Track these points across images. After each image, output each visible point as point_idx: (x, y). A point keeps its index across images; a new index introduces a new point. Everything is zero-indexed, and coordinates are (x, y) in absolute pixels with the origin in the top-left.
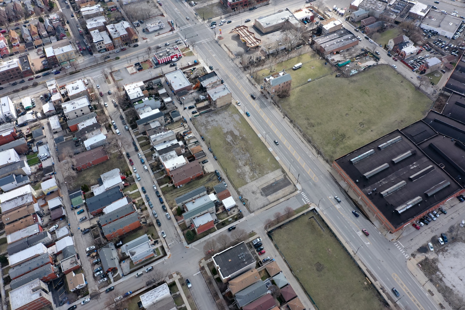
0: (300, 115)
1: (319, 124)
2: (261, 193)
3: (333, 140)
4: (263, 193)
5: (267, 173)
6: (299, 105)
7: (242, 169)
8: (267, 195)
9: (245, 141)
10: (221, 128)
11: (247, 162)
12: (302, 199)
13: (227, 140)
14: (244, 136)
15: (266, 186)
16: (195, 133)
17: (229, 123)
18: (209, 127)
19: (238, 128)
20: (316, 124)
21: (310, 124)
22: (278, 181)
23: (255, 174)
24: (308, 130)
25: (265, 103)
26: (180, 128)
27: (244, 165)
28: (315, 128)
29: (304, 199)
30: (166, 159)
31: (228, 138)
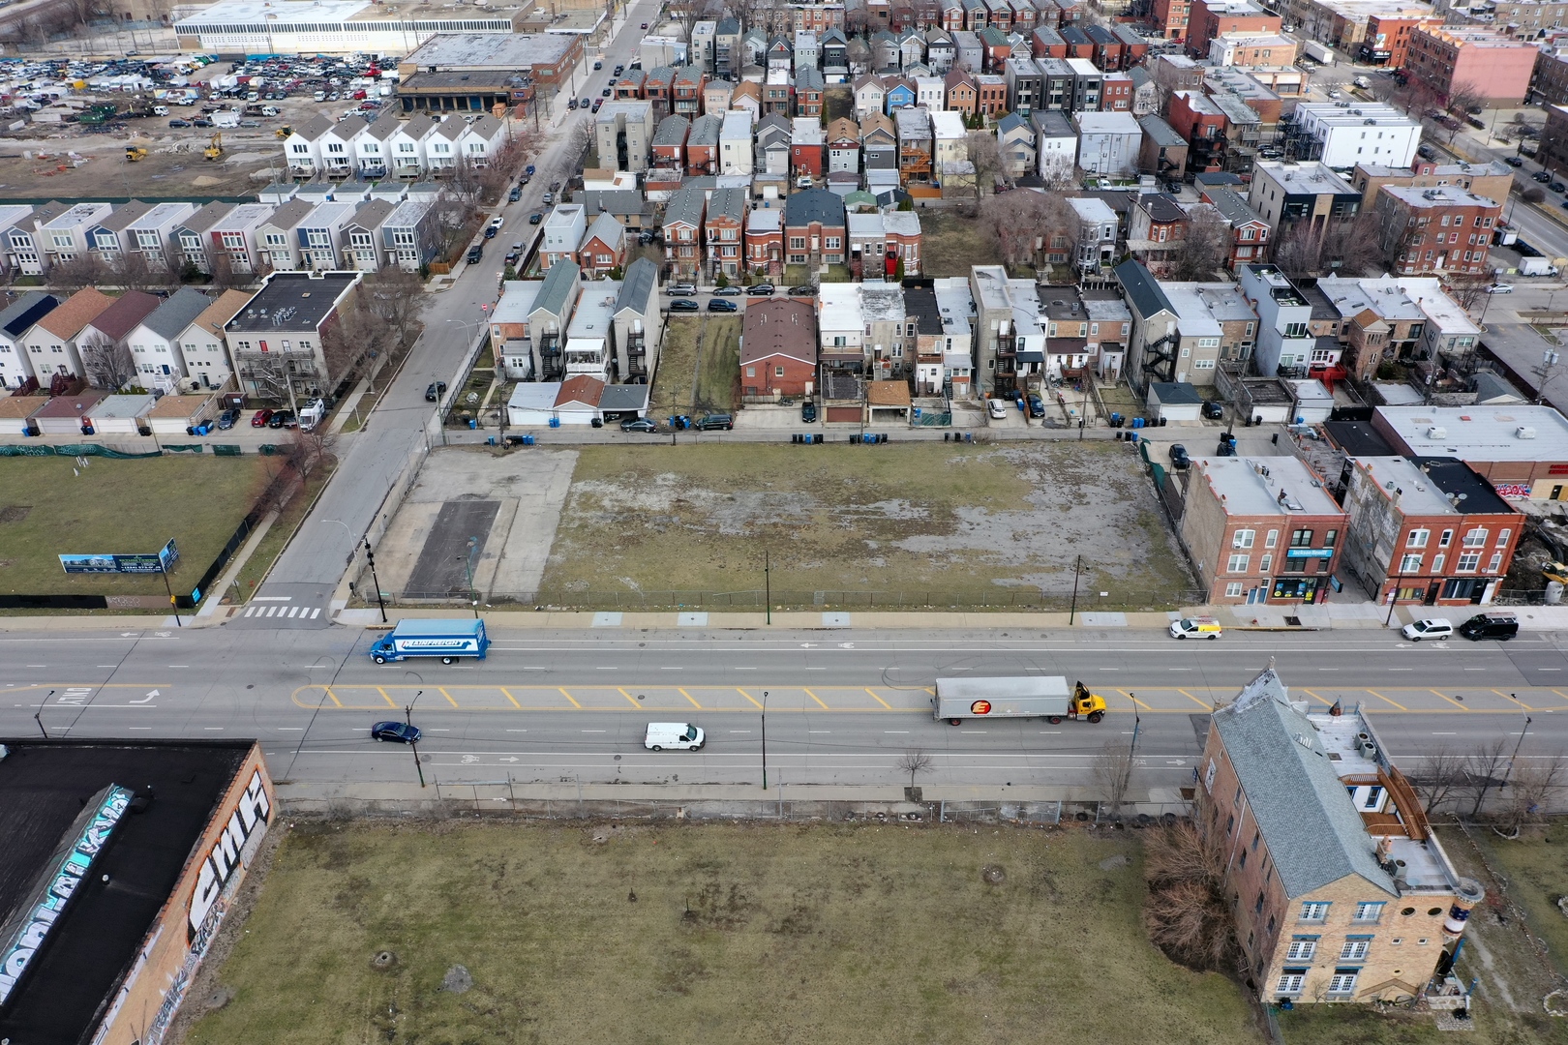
0: (871, 895)
1: (680, 977)
3: (443, 964)
4: (473, 500)
5: (556, 548)
6: (1001, 959)
8: (450, 505)
9: (839, 552)
10: (1001, 506)
11: (693, 513)
12: (288, 599)
13: (896, 501)
14: (880, 562)
15: (493, 519)
17: (1022, 544)
18: (1033, 474)
19: (954, 559)
20: (696, 949)
21: (733, 908)
22: (476, 560)
23: (600, 514)
24: (680, 859)
27: (679, 501)
28: (662, 918)
29: (280, 605)
31: (907, 505)
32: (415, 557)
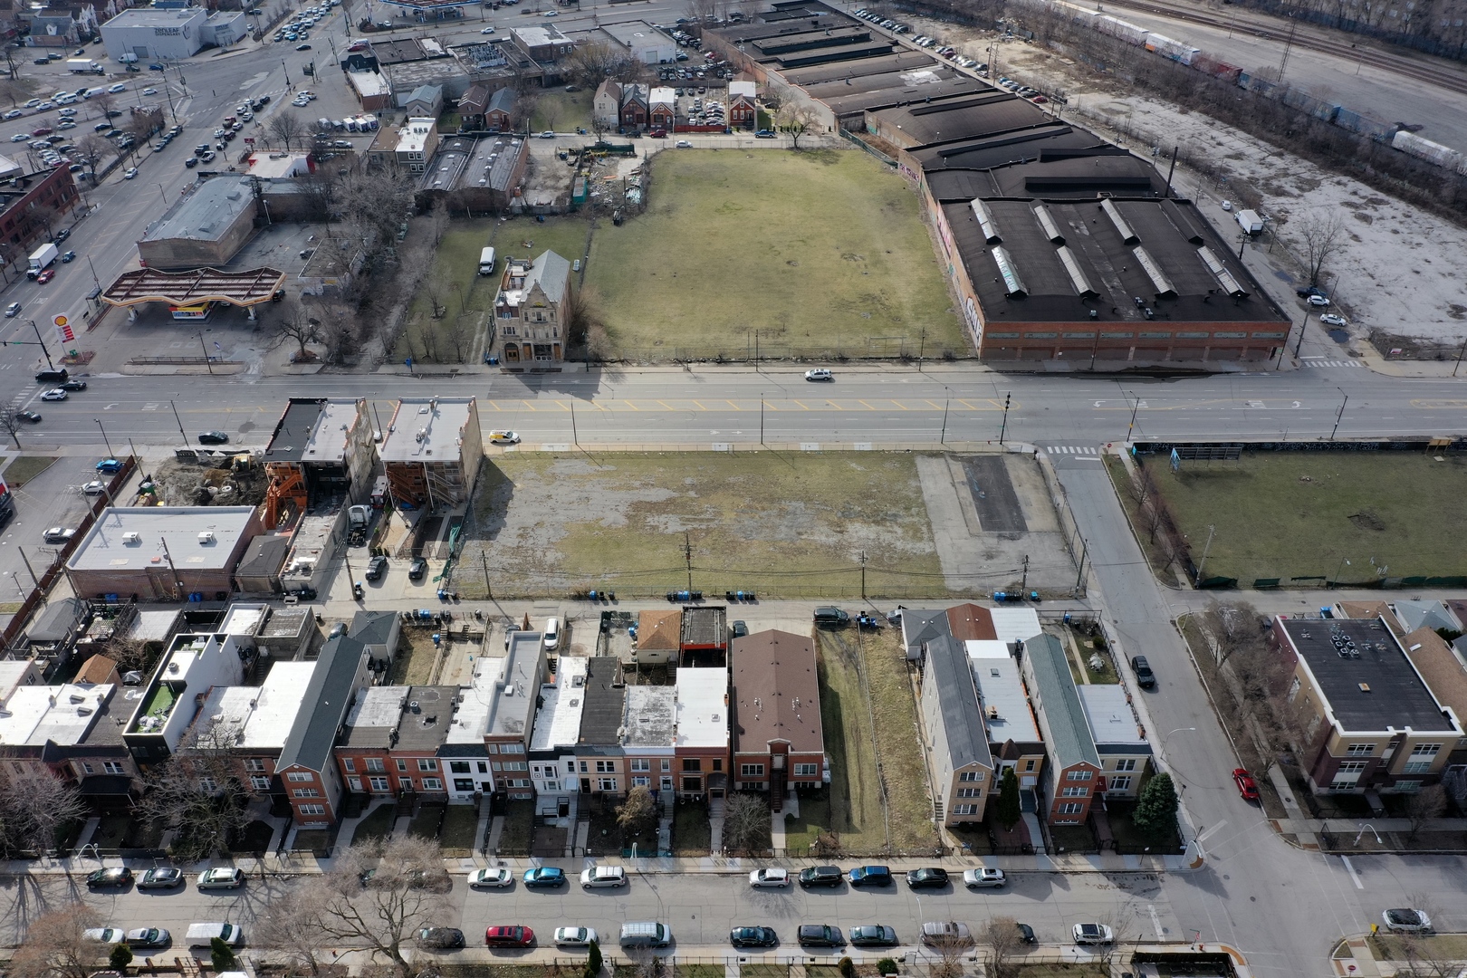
0: (710, 337)
1: (783, 317)
2: (1000, 536)
3: (873, 319)
4: (1007, 533)
5: (919, 492)
7: (856, 545)
8: (1022, 528)
9: (716, 488)
10: (588, 527)
11: (827, 520)
12: (1077, 458)
13: (670, 531)
14: (688, 481)
15: (979, 512)
16: (542, 611)
17: (585, 495)
18: (551, 557)
19: (637, 484)
20: (778, 323)
21: (766, 333)
22: (969, 481)
23: (899, 520)
24: (792, 345)
25: (576, 382)
26: (451, 659)
27: (841, 532)
28: (794, 330)
29: (1078, 455)
30: (657, 733)
31: (662, 527)
32: (1015, 483)
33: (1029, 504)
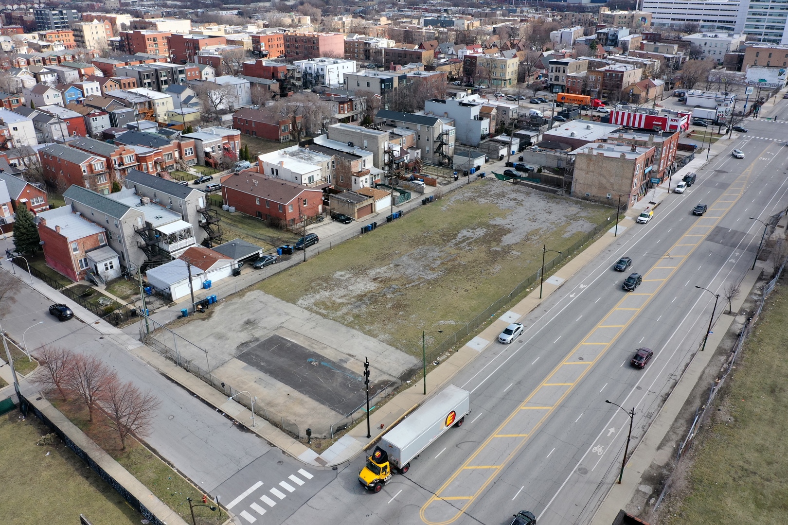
4: (253, 345)
5: (370, 333)
7: (354, 279)
8: (244, 356)
9: (494, 258)
12: (260, 484)
14: (515, 253)
15: (295, 345)
23: (350, 306)
25: (731, 260)
27: (375, 279)
29: (263, 491)
31: (471, 230)
32: (296, 393)
33: (259, 381)
